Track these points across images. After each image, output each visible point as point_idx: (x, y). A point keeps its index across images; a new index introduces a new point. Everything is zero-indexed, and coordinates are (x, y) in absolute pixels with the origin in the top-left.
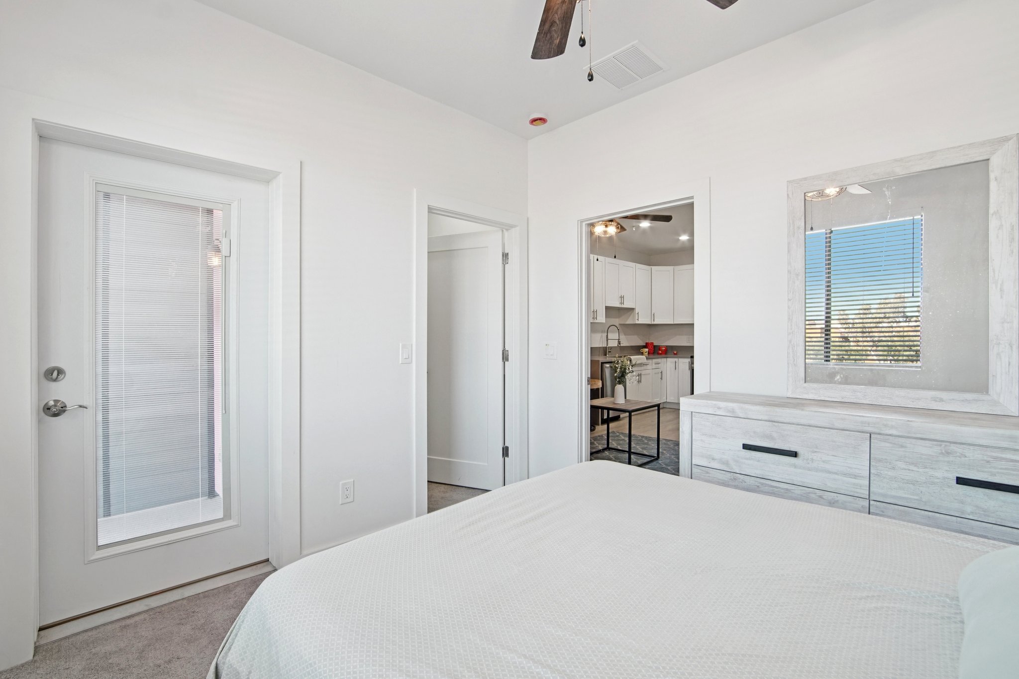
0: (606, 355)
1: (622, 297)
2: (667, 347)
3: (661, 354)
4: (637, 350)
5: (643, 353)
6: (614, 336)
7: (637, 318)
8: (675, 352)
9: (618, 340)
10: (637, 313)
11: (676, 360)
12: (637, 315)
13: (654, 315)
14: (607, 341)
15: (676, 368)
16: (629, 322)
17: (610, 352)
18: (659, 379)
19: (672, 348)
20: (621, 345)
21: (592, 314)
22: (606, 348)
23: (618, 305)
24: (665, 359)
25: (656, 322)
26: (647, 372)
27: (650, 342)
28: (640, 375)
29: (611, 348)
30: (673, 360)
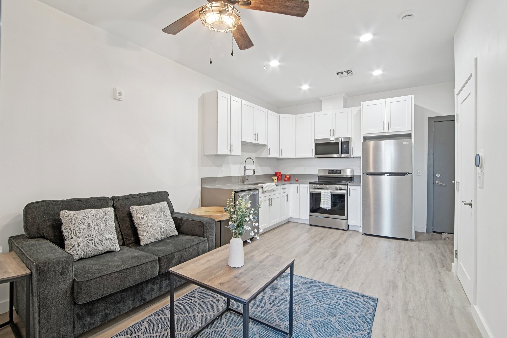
0: (244, 182)
1: (256, 135)
2: (290, 175)
3: (286, 181)
4: (269, 178)
5: (273, 180)
6: (250, 167)
7: (268, 153)
8: (297, 179)
9: (254, 170)
10: (268, 148)
11: (298, 185)
12: (268, 151)
13: (281, 151)
14: (245, 171)
15: (298, 192)
16: (263, 156)
17: (247, 180)
18: (286, 200)
19: (294, 175)
20: (256, 174)
21: (229, 147)
22: (244, 176)
23: (253, 141)
24: (289, 185)
25: (283, 157)
26: (276, 196)
27: (278, 171)
28: (270, 200)
29: (248, 176)
30: (296, 185)
